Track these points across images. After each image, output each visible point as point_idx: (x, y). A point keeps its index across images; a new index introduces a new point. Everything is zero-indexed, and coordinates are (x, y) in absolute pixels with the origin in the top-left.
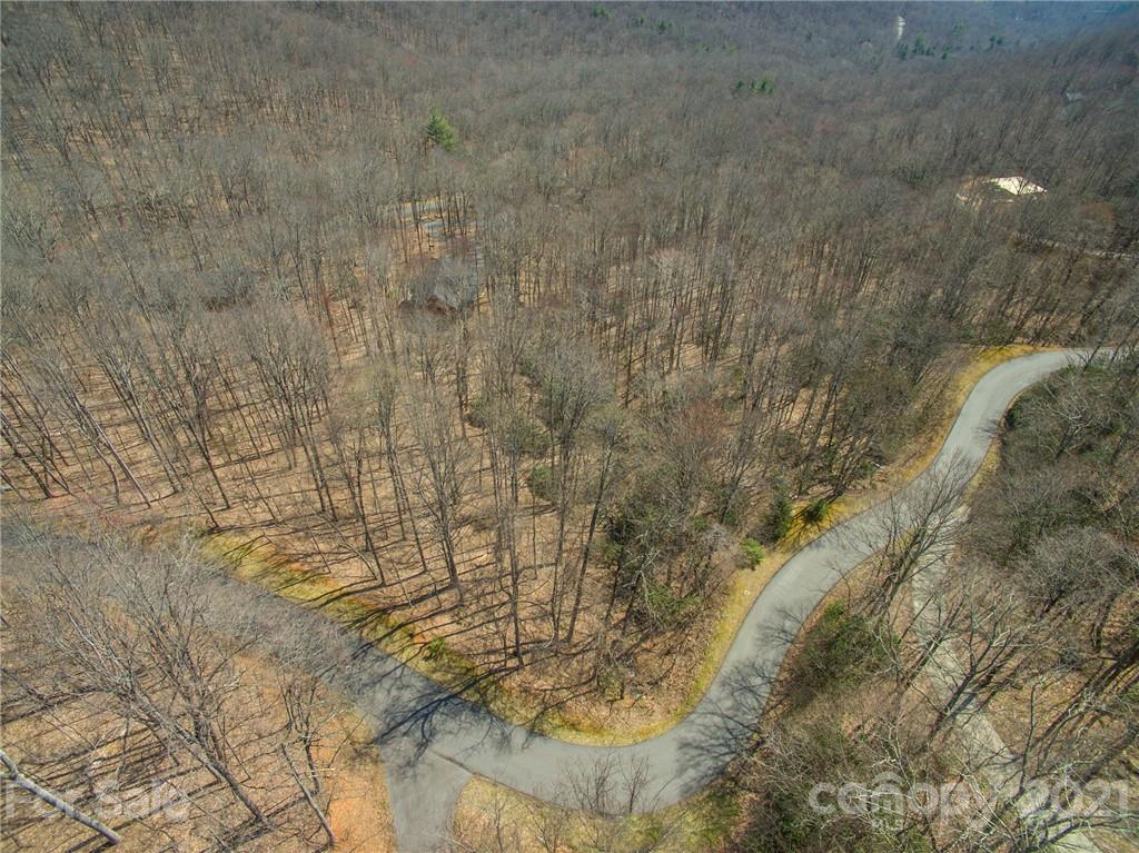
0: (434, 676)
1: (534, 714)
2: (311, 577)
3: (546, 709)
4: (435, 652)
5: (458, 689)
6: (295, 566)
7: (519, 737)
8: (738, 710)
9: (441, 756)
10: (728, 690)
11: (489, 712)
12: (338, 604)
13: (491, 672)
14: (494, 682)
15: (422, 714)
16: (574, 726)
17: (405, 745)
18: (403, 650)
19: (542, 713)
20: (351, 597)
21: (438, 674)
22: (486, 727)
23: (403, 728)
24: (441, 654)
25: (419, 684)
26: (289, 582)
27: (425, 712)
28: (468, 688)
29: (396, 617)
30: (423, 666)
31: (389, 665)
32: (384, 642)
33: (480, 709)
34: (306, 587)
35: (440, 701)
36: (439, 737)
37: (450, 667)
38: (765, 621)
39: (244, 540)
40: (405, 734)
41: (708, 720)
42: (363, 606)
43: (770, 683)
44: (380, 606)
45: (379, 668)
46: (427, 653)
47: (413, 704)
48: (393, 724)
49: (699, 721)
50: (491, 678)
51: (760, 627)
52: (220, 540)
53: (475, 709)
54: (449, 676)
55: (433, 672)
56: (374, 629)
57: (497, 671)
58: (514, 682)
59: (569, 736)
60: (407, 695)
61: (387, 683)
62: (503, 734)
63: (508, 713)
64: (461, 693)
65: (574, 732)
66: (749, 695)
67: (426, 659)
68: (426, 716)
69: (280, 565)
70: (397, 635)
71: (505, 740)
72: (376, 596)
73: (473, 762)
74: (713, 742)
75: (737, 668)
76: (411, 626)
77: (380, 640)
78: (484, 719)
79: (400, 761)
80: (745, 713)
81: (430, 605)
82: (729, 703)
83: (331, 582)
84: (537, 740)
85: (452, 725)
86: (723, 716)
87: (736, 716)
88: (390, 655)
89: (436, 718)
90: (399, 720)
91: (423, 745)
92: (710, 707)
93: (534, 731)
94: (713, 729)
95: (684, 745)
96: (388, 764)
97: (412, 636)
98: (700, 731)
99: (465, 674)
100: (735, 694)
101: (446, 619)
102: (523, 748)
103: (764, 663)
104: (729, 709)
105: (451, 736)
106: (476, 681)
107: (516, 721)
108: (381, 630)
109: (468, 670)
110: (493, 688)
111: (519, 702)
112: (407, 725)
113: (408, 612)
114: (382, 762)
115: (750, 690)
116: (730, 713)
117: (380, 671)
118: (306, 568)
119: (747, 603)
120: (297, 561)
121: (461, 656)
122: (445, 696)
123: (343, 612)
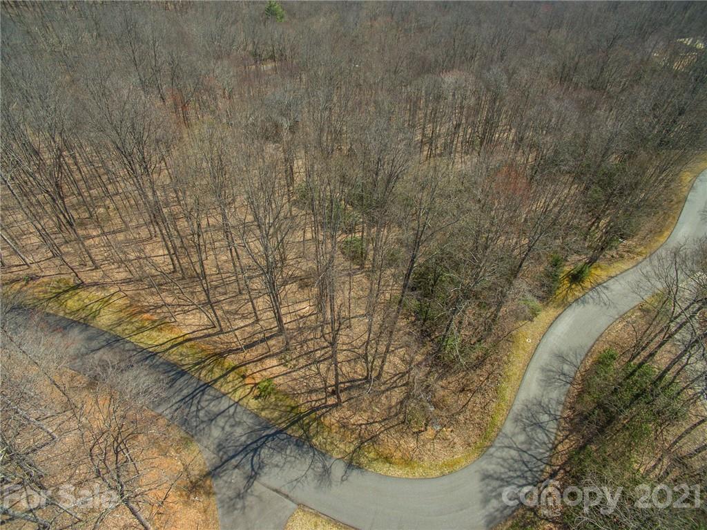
0: (263, 414)
1: (352, 448)
2: (160, 325)
3: (362, 443)
4: (263, 392)
5: (284, 425)
6: (145, 316)
7: (338, 470)
8: (531, 444)
9: (268, 488)
10: (520, 425)
11: (311, 446)
12: (181, 349)
13: (313, 410)
14: (315, 419)
15: (252, 448)
16: (387, 459)
17: (235, 477)
18: (235, 390)
19: (359, 447)
20: (193, 343)
21: (267, 412)
22: (309, 461)
23: (234, 462)
24: (269, 394)
25: (249, 421)
26: (140, 330)
27: (254, 446)
28: (293, 423)
29: (231, 360)
30: (253, 404)
31: (224, 404)
32: (218, 383)
33: (303, 443)
34: (154, 334)
35: (268, 436)
36: (266, 470)
37: (277, 405)
38: (547, 365)
39: (101, 294)
40: (236, 467)
41: (506, 453)
42: (203, 350)
43: (556, 420)
44: (218, 350)
45: (214, 408)
46: (256, 392)
47: (243, 439)
48: (225, 457)
49: (498, 454)
50: (313, 415)
51: (543, 370)
52: (83, 294)
53: (299, 443)
54: (276, 414)
55: (263, 410)
56: (211, 371)
57: (318, 408)
58: (332, 418)
59: (383, 468)
60: (239, 431)
61: (221, 421)
62: (324, 466)
63: (328, 448)
64: (286, 428)
65: (388, 465)
66: (539, 430)
67: (257, 398)
68: (255, 450)
69: (134, 315)
70: (231, 377)
71: (326, 471)
72: (215, 342)
73: (298, 494)
74: (511, 474)
75: (527, 406)
76: (243, 368)
77: (216, 381)
78: (307, 452)
79: (231, 493)
80: (537, 447)
81: (259, 350)
82: (522, 438)
83: (176, 330)
84: (355, 473)
85: (277, 459)
86: (518, 450)
87: (529, 449)
88: (224, 395)
89: (264, 452)
90: (231, 454)
91: (252, 477)
92: (506, 441)
93: (352, 464)
94: (511, 461)
95: (486, 477)
96: (219, 496)
97: (244, 377)
98: (498, 464)
99: (290, 412)
100: (528, 429)
101: (274, 362)
102: (342, 480)
103: (549, 401)
104: (522, 443)
105: (277, 470)
106: (300, 418)
107: (335, 455)
108: (217, 373)
109: (293, 408)
110: (315, 425)
111: (338, 437)
112: (238, 458)
113: (241, 356)
114: (214, 494)
115: (540, 425)
116: (524, 447)
117: (215, 410)
118: (155, 317)
119: (529, 349)
120: (148, 312)
121: (286, 395)
122: (273, 431)
123: (184, 356)
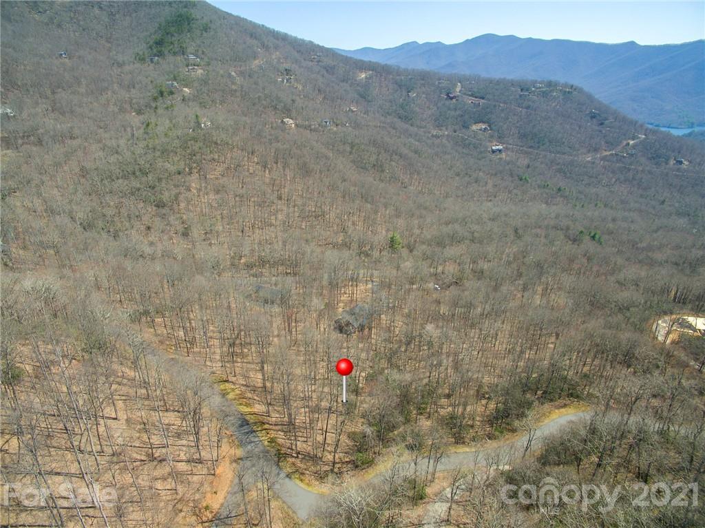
0: (268, 448)
1: (291, 471)
2: (247, 405)
3: (296, 472)
4: (272, 441)
7: (283, 475)
11: (278, 465)
12: (251, 416)
13: (285, 454)
14: (285, 457)
16: (301, 480)
17: (248, 463)
18: (263, 437)
19: (294, 472)
20: (256, 415)
22: (275, 468)
24: (274, 442)
25: (262, 448)
26: (241, 404)
29: (266, 426)
30: (266, 443)
31: (256, 439)
32: (258, 432)
33: (276, 463)
34: (245, 407)
37: (274, 447)
39: (233, 387)
40: (250, 460)
42: (259, 419)
44: (264, 422)
45: (252, 439)
46: (269, 440)
47: (257, 453)
48: (248, 456)
52: (227, 384)
53: (274, 462)
54: (272, 450)
55: (268, 446)
56: (258, 427)
57: (288, 454)
58: (291, 460)
59: (298, 482)
60: (257, 450)
61: (252, 444)
62: (279, 472)
63: (284, 467)
65: (301, 482)
67: (268, 442)
69: (241, 398)
70: (264, 432)
71: (279, 474)
72: (264, 418)
76: (269, 431)
78: (276, 466)
81: (279, 427)
83: (252, 409)
84: (288, 479)
88: (258, 437)
90: (251, 456)
93: (289, 476)
97: (268, 434)
99: (277, 451)
101: (282, 434)
102: (282, 479)
106: (279, 454)
107: (284, 470)
108: (259, 429)
109: (279, 450)
110: (283, 459)
111: (289, 466)
112: (252, 458)
113: (271, 427)
114: (240, 465)
118: (248, 402)
120: (246, 399)
121: (279, 445)
123: (251, 419)
